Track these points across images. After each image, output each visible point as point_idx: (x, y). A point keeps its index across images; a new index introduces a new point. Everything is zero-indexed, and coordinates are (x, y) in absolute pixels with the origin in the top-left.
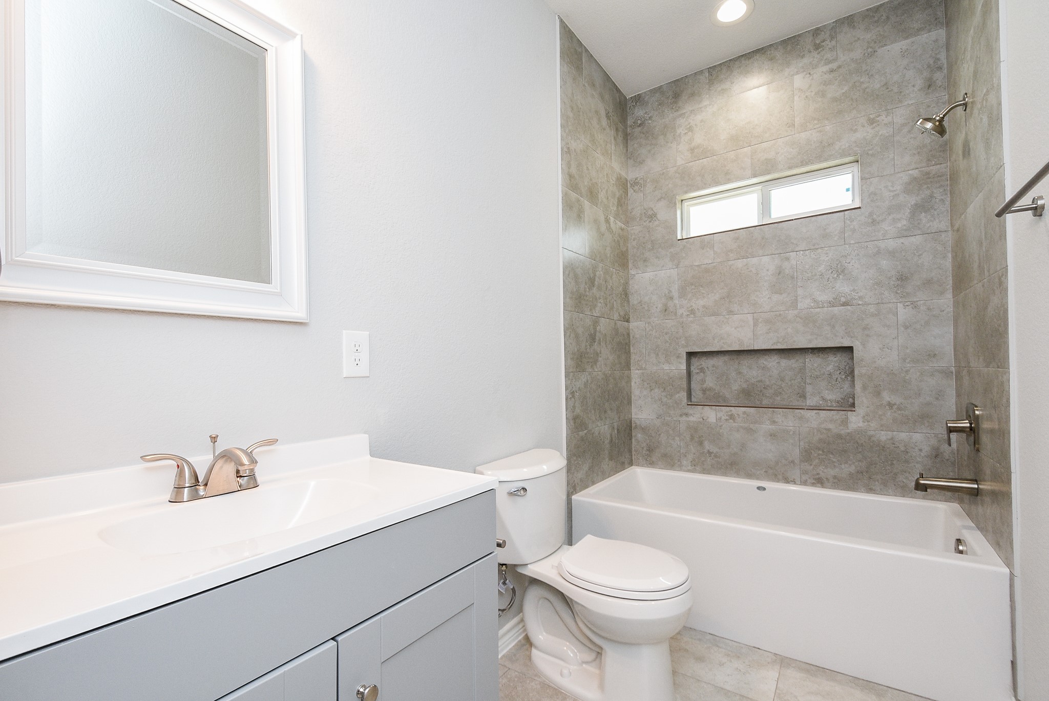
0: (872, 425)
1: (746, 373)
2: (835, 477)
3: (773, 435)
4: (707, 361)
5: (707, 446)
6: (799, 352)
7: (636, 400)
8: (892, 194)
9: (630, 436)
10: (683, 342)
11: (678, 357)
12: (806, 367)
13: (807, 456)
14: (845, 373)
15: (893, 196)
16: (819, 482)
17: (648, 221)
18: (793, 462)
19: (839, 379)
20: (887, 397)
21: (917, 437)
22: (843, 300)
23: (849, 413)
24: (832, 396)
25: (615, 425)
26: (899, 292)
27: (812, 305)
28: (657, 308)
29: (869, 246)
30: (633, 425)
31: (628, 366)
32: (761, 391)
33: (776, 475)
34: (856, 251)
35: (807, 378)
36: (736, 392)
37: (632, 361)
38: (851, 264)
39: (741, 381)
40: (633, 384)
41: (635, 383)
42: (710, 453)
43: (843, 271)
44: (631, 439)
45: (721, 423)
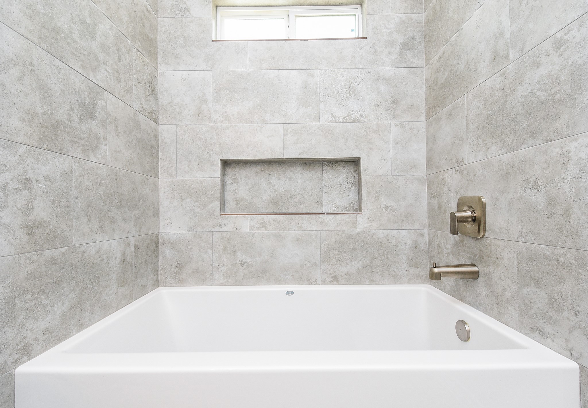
0: (374, 225)
1: (275, 183)
2: (347, 274)
3: (299, 240)
4: (240, 172)
5: (240, 256)
6: (318, 165)
7: (164, 212)
8: (388, 31)
9: (156, 253)
10: (217, 149)
11: (212, 165)
12: (323, 178)
13: (326, 257)
14: (351, 182)
15: (389, 33)
16: (336, 279)
17: (180, 15)
18: (315, 263)
19: (347, 188)
20: (384, 200)
21: (404, 233)
22: (354, 117)
23: (358, 215)
24: (342, 203)
25: (132, 241)
26: (392, 113)
27: (331, 119)
28: (189, 110)
29: (372, 72)
30: (161, 241)
31: (155, 171)
32: (288, 200)
33: (301, 278)
34: (363, 75)
35: (324, 187)
36: (266, 201)
37: (160, 168)
38: (360, 86)
39: (271, 191)
40: (161, 194)
41: (164, 192)
42: (242, 263)
43: (354, 92)
44: (157, 256)
45: (254, 232)
